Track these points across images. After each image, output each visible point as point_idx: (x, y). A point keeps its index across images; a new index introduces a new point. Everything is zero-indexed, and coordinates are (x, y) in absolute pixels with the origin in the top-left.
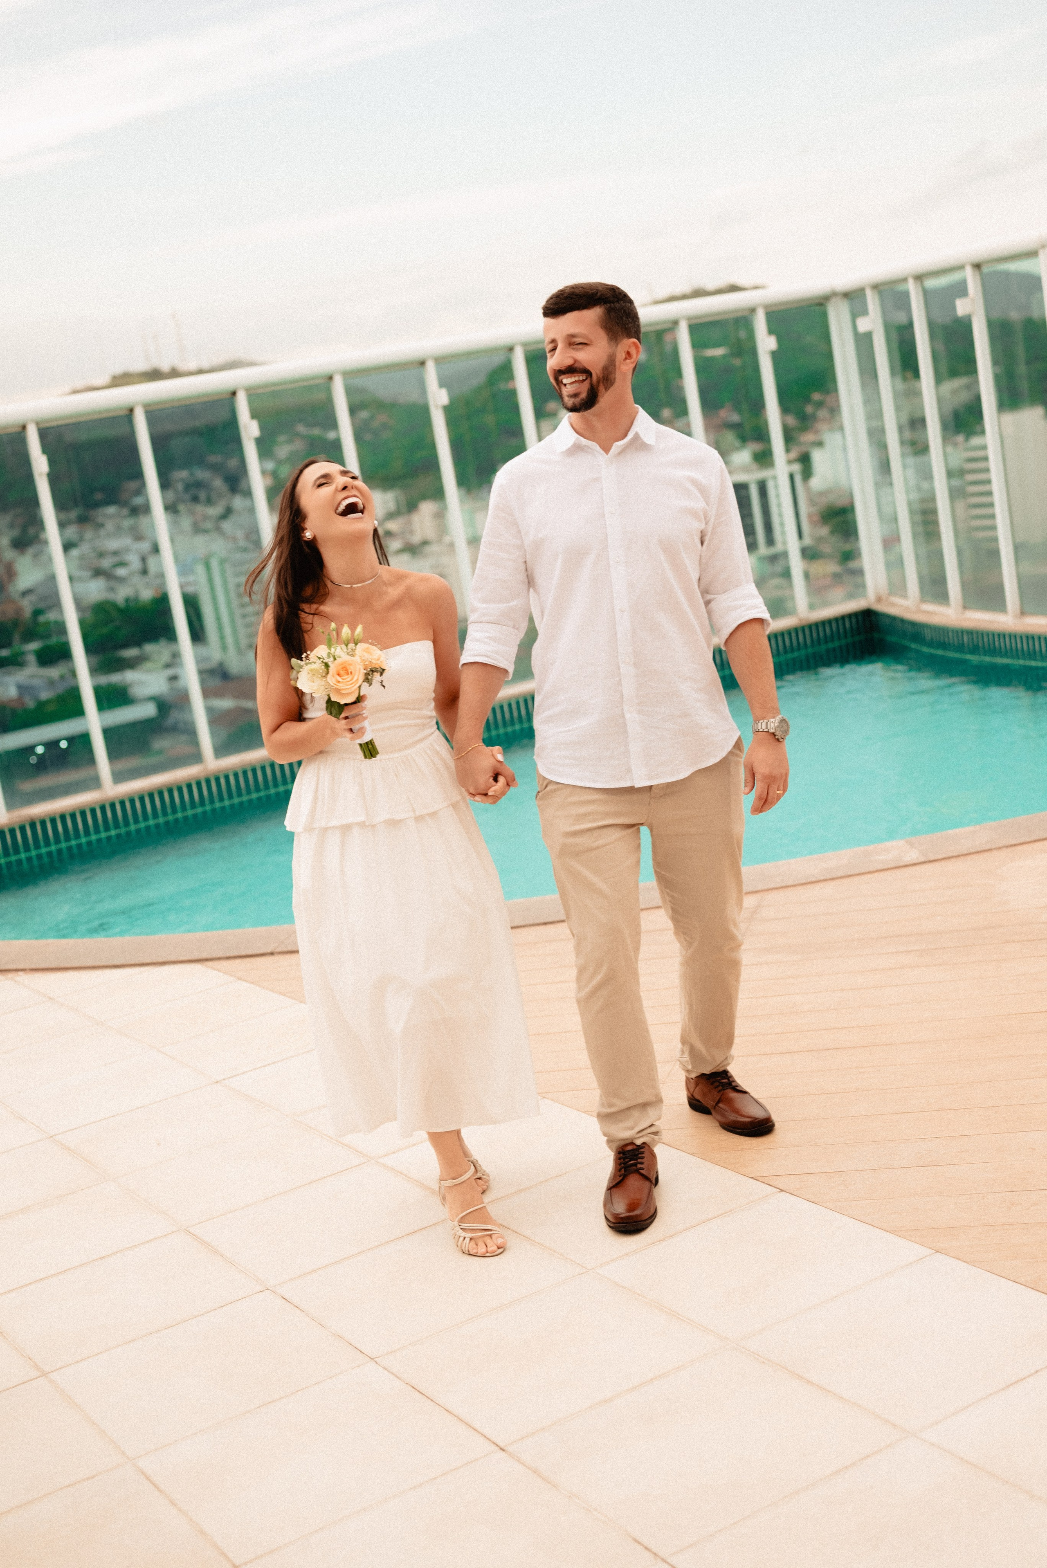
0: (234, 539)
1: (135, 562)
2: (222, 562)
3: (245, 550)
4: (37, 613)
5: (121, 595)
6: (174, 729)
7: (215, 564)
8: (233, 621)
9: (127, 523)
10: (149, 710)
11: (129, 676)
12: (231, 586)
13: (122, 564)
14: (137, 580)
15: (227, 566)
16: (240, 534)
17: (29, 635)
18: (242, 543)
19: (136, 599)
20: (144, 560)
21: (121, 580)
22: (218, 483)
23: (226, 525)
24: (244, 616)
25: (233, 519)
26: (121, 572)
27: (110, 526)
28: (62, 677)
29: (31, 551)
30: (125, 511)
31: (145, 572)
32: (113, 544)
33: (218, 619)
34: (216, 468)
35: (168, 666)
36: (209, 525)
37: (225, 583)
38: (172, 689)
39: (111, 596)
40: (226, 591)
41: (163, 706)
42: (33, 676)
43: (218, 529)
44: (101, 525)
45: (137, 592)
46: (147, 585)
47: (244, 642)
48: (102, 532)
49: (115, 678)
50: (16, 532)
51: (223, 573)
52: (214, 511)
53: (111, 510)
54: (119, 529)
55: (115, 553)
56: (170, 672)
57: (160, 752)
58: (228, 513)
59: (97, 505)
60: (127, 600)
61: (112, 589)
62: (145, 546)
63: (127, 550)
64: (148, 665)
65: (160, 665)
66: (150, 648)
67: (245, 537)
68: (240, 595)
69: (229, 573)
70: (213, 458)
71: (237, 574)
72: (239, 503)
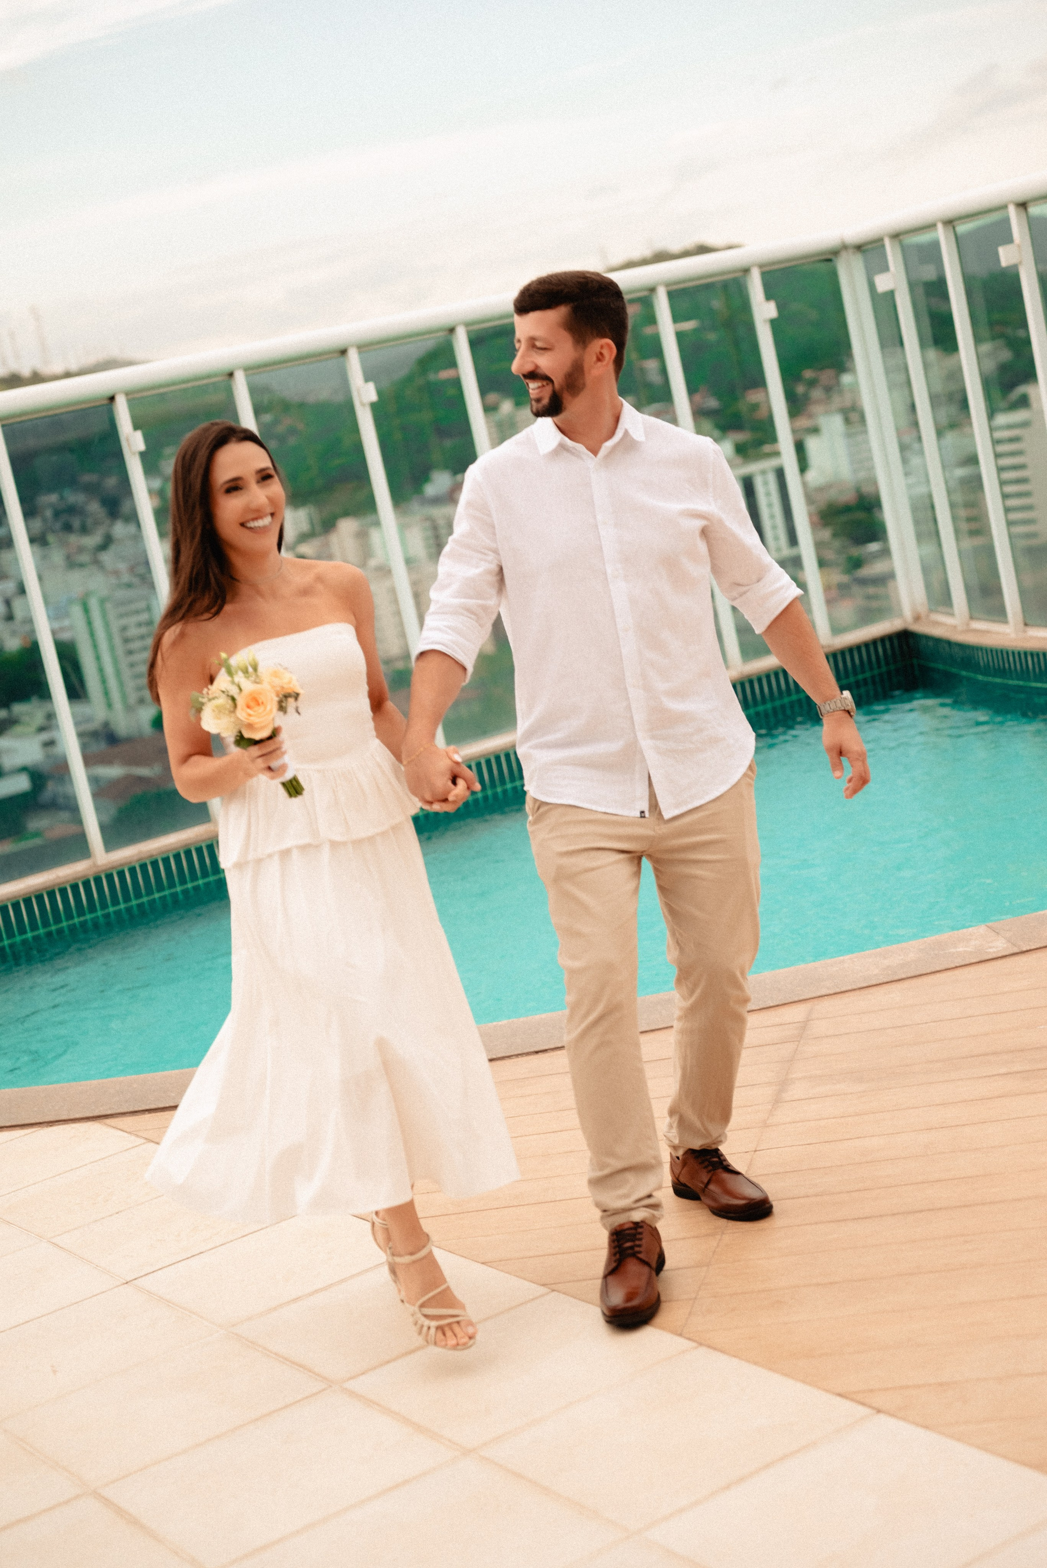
0: (116, 573)
2: (102, 601)
3: (129, 586)
6: (53, 806)
7: (94, 604)
8: (118, 673)
10: (21, 784)
12: (115, 630)
14: (2, 628)
15: (109, 606)
16: (122, 566)
18: (126, 578)
19: (1, 650)
20: (7, 603)
22: (95, 507)
23: (106, 557)
25: (113, 548)
31: (10, 617)
33: (101, 670)
34: (91, 489)
35: (42, 729)
36: (85, 558)
37: (107, 625)
38: (48, 756)
40: (110, 638)
41: (38, 777)
43: (96, 562)
45: (2, 642)
46: (14, 633)
47: (133, 698)
51: (104, 614)
52: (92, 541)
56: (45, 736)
57: (37, 834)
58: (107, 542)
62: (9, 586)
64: (18, 729)
65: (32, 729)
66: (18, 708)
67: (132, 569)
68: (126, 641)
69: (112, 614)
70: (88, 478)
71: (121, 616)
72: (121, 529)
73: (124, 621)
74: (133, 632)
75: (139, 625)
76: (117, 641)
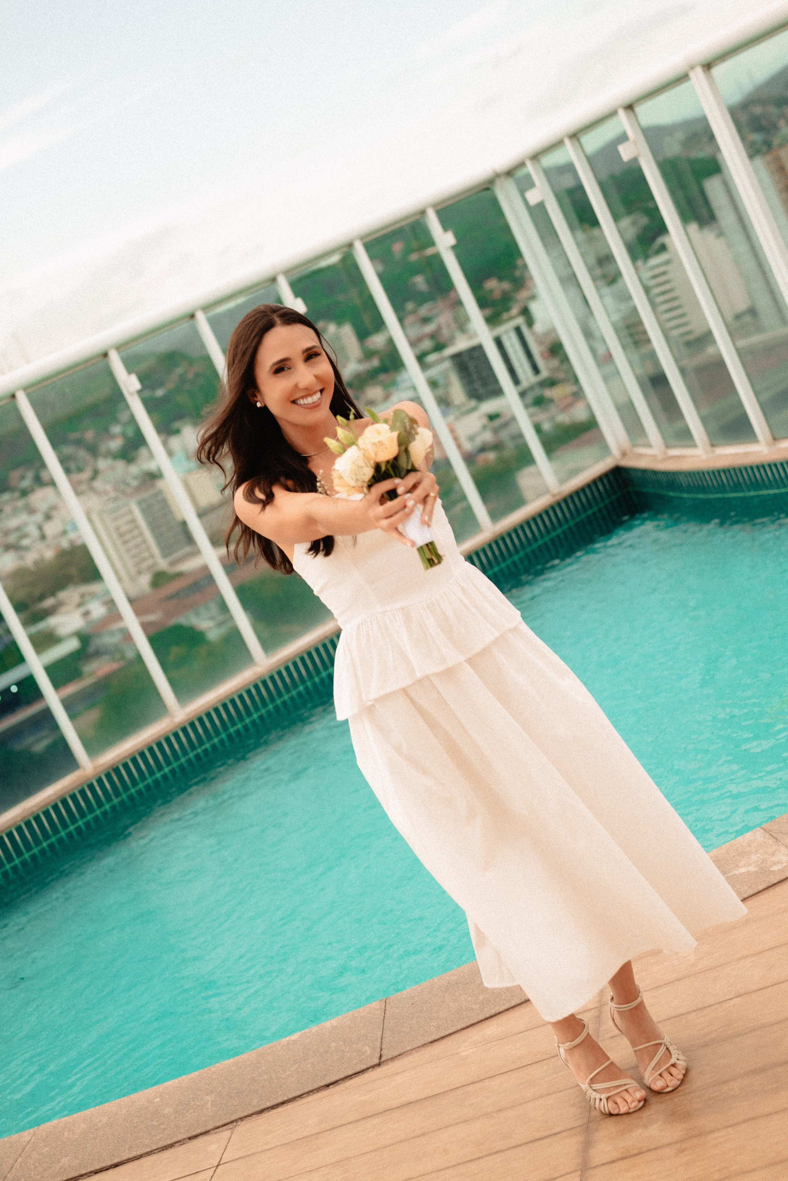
0: (106, 493)
1: (33, 531)
2: (100, 514)
3: (116, 499)
5: (30, 559)
6: (98, 654)
7: (95, 517)
8: (121, 558)
9: (20, 503)
10: (73, 644)
11: (52, 621)
12: (112, 530)
13: (25, 536)
14: (40, 545)
15: (105, 515)
16: (108, 487)
18: (113, 494)
19: (42, 560)
20: (40, 528)
21: (26, 549)
22: (82, 453)
23: (98, 484)
25: (100, 478)
26: (25, 542)
27: (8, 509)
30: (17, 494)
31: (43, 537)
32: (13, 523)
35: (80, 605)
36: (83, 487)
37: (106, 528)
38: (87, 622)
39: (22, 563)
41: (84, 638)
43: (92, 489)
45: (41, 554)
46: (48, 547)
47: (133, 571)
49: (41, 626)
51: (102, 521)
52: (86, 475)
54: (15, 509)
55: (18, 529)
56: (82, 610)
57: (92, 674)
58: (96, 473)
60: (36, 563)
61: (21, 558)
62: (39, 517)
63: (26, 524)
64: (63, 609)
65: (73, 606)
66: (62, 595)
67: (116, 489)
68: (121, 535)
70: (74, 436)
71: (115, 519)
72: (102, 464)
74: (124, 529)
76: (115, 536)
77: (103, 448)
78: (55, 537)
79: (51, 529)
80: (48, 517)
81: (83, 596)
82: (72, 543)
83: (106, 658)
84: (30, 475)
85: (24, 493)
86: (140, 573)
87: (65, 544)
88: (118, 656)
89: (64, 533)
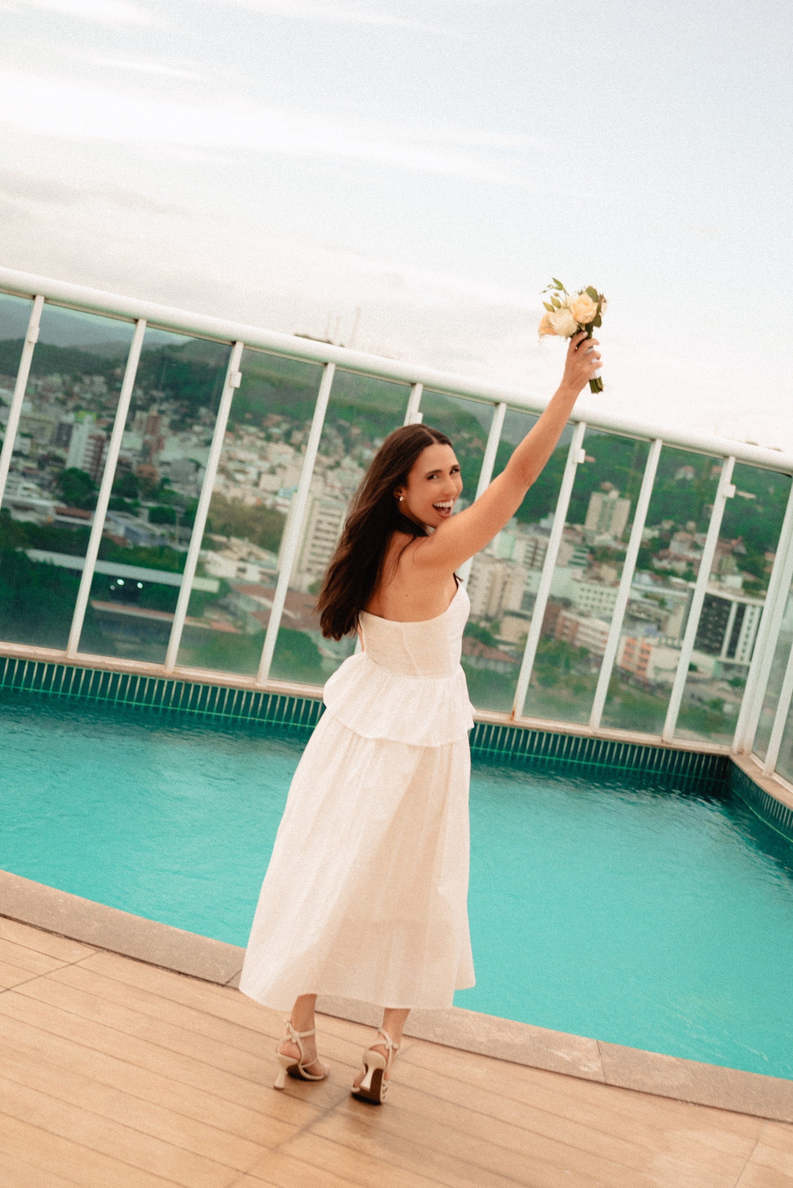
0: (332, 487)
1: (253, 473)
3: (336, 498)
4: (166, 481)
5: (233, 493)
6: (226, 609)
9: (260, 444)
10: (212, 586)
11: (211, 555)
12: (314, 520)
13: (243, 472)
14: (249, 487)
15: (317, 503)
16: (338, 485)
17: (153, 495)
18: (337, 492)
19: (242, 501)
20: (260, 474)
21: (236, 482)
22: (338, 441)
23: (332, 475)
24: (314, 546)
25: (337, 471)
26: (239, 477)
27: (246, 440)
28: (162, 536)
29: (182, 435)
30: (262, 435)
31: (256, 484)
32: (242, 455)
35: (242, 560)
38: (238, 577)
39: (224, 491)
41: (225, 588)
42: (141, 526)
43: (324, 475)
44: (240, 437)
45: (244, 496)
46: (254, 494)
47: (305, 565)
48: (239, 443)
50: (177, 417)
52: (327, 461)
53: (253, 429)
54: (252, 445)
55: (242, 462)
56: (242, 565)
57: (209, 621)
58: (337, 465)
59: (243, 422)
60: (234, 499)
61: (227, 487)
62: (265, 466)
63: (251, 463)
64: (228, 553)
65: (235, 557)
66: (234, 541)
67: (342, 489)
68: (318, 530)
69: (317, 510)
70: (344, 423)
71: (322, 513)
72: (347, 462)
73: (322, 518)
74: (324, 526)
75: (330, 524)
76: (312, 527)
77: (357, 451)
78: (265, 490)
79: (267, 482)
80: (272, 471)
81: (250, 554)
82: (275, 505)
83: (230, 618)
84: (285, 427)
85: (269, 438)
86: (309, 570)
87: (269, 503)
88: (240, 623)
89: (276, 493)
